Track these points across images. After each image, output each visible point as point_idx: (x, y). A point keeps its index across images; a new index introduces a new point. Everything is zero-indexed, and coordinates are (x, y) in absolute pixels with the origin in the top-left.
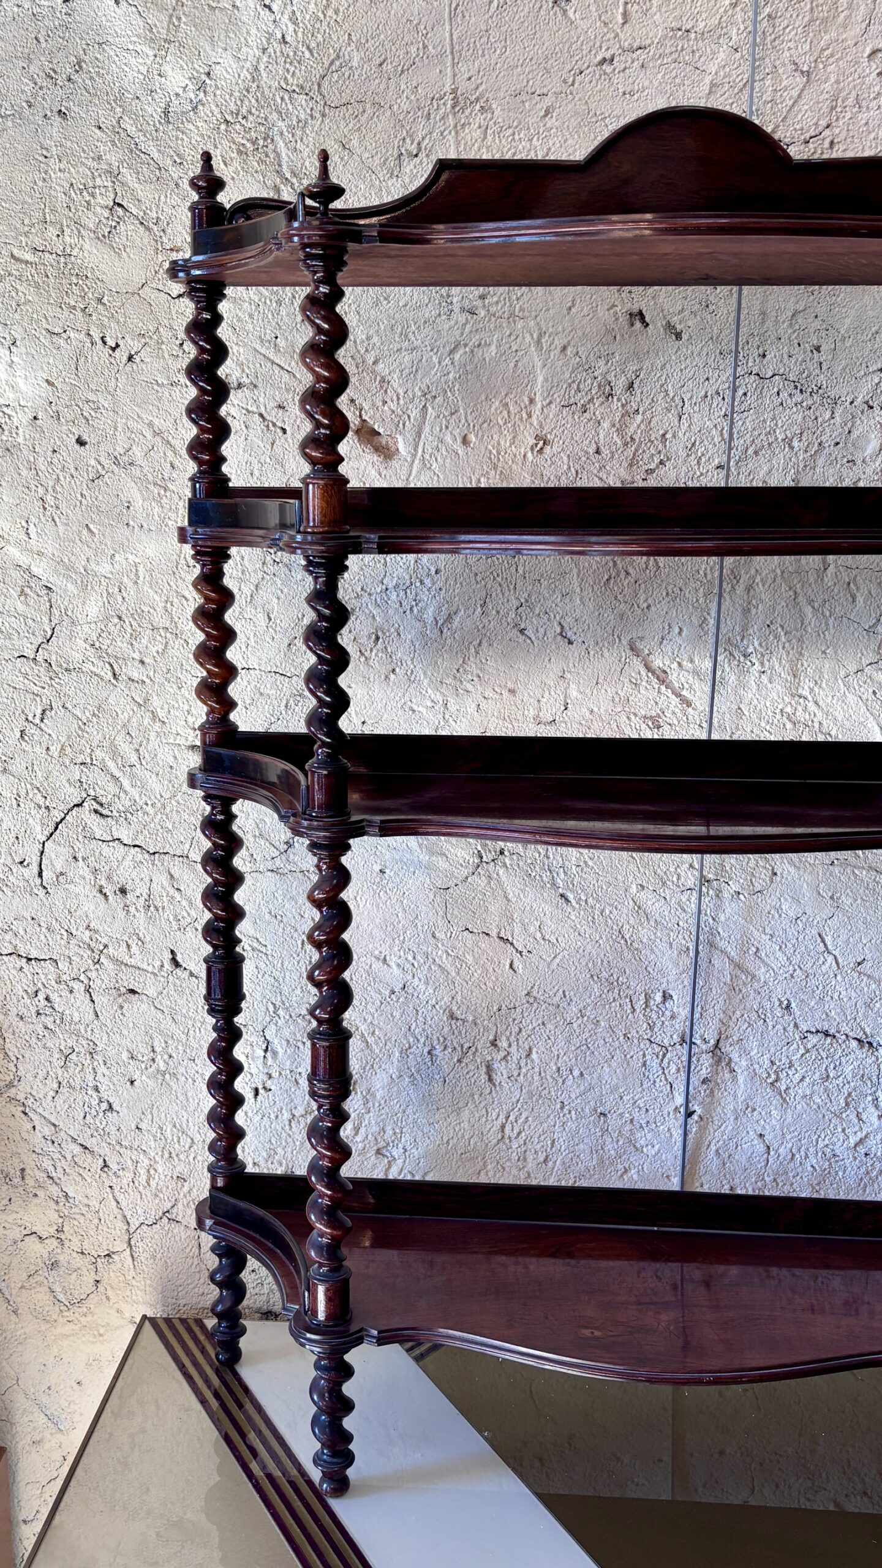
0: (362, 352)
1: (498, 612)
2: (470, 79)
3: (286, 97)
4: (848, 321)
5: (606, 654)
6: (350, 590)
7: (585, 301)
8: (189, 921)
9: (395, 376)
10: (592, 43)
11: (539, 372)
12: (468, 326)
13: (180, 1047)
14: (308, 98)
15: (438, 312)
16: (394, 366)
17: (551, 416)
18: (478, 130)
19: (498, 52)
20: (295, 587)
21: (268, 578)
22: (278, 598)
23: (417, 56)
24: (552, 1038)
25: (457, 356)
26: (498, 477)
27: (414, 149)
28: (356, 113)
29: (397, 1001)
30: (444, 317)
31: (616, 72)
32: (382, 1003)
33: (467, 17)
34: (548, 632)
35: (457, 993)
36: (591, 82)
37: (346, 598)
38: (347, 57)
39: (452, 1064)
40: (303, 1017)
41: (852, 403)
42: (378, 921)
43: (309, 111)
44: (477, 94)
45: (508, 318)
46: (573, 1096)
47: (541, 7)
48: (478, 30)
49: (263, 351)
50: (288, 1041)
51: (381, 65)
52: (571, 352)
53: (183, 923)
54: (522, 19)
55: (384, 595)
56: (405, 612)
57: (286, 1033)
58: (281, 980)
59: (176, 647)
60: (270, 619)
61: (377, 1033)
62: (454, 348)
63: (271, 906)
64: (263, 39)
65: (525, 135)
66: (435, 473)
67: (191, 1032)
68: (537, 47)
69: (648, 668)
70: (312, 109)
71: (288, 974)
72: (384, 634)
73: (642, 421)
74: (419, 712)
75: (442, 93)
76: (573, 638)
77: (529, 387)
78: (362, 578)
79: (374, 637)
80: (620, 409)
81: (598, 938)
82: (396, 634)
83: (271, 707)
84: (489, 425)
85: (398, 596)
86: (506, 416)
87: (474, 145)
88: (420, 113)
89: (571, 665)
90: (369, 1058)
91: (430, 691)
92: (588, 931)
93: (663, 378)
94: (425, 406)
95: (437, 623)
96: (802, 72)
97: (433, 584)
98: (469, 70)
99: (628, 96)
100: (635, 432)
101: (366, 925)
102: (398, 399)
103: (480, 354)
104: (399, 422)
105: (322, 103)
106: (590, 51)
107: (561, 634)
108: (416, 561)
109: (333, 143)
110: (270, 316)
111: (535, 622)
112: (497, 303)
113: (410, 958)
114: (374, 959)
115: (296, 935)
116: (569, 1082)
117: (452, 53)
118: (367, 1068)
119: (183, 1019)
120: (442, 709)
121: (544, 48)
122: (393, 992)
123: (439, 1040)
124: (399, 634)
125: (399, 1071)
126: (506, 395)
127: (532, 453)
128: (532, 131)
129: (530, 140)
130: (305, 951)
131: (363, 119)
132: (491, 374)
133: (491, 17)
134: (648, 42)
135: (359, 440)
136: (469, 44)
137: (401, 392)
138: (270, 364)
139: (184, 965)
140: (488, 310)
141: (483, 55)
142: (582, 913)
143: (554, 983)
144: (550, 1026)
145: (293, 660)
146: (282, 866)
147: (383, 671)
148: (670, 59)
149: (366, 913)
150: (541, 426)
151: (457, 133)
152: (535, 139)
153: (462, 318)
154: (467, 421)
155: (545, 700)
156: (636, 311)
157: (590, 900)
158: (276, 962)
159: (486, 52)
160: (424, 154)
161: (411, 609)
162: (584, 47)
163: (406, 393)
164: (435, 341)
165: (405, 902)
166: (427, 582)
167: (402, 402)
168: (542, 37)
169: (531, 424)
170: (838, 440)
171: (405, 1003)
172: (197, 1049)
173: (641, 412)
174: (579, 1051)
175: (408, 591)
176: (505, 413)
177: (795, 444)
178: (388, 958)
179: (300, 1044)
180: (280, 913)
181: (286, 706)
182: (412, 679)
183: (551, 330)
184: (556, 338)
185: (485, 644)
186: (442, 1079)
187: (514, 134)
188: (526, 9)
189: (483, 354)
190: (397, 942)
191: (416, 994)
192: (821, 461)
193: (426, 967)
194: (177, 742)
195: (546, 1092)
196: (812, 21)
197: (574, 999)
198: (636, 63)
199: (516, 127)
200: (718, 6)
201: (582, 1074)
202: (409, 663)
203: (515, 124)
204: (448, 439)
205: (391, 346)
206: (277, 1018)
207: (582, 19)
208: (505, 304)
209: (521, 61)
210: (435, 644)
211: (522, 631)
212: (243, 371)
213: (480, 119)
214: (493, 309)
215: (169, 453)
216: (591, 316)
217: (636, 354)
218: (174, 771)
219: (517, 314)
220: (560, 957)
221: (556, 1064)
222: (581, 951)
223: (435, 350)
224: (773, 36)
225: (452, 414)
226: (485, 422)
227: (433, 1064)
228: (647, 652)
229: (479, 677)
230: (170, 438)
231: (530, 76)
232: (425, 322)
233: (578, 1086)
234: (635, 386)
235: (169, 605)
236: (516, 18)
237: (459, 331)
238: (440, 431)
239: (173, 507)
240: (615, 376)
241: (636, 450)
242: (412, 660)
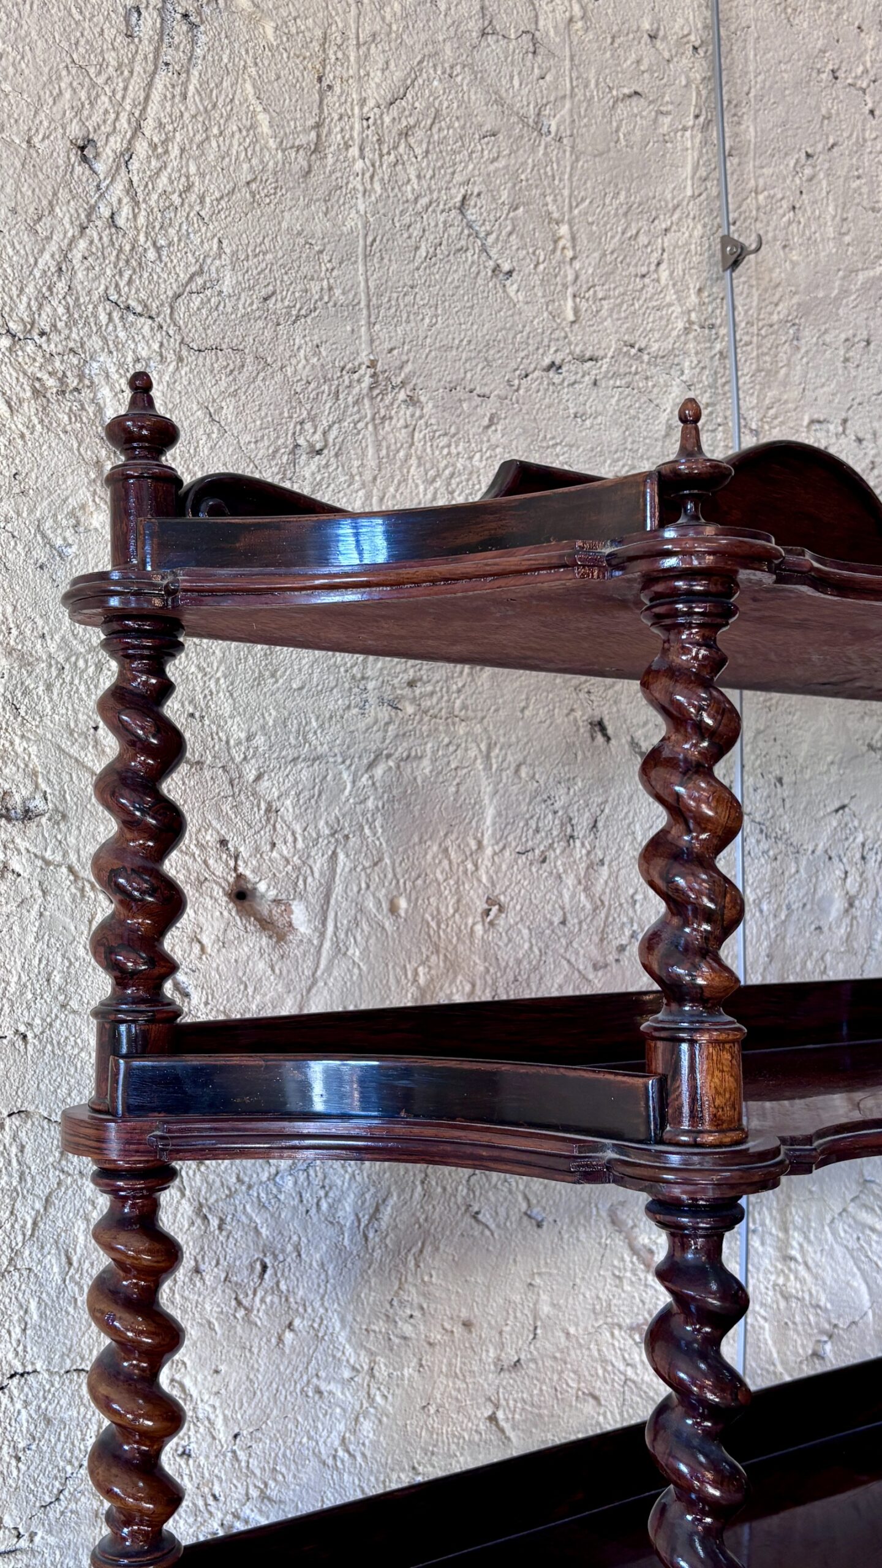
0: (238, 760)
1: (444, 1189)
2: (390, 351)
3: (116, 315)
4: (805, 747)
5: (583, 1236)
6: (218, 1184)
7: (541, 701)
9: (288, 802)
10: (539, 339)
11: (487, 801)
12: (391, 727)
14: (155, 325)
15: (347, 703)
16: (287, 785)
17: (504, 867)
18: (403, 431)
19: (427, 320)
23: (321, 299)
25: (379, 771)
26: (441, 964)
27: (317, 440)
28: (231, 366)
30: (355, 711)
31: (566, 384)
33: (386, 261)
34: (512, 1213)
36: (538, 391)
38: (214, 275)
41: (813, 852)
43: (156, 346)
44: (403, 375)
45: (447, 719)
47: (478, 273)
48: (401, 283)
51: (265, 299)
52: (528, 773)
54: (456, 283)
55: (271, 1185)
56: (307, 1211)
62: (374, 760)
64: (81, 210)
65: (465, 449)
66: (354, 962)
68: (475, 327)
69: (634, 1251)
70: (161, 345)
72: (275, 1257)
73: (609, 877)
74: (330, 1392)
75: (356, 364)
76: (542, 1217)
77: (474, 823)
79: (258, 1267)
80: (585, 858)
82: (294, 1255)
84: (425, 882)
85: (296, 1183)
86: (447, 868)
87: (398, 451)
88: (326, 387)
89: (542, 1263)
91: (349, 1350)
93: (631, 814)
94: (334, 853)
95: (359, 1221)
96: (751, 430)
98: (390, 338)
99: (579, 420)
100: (604, 892)
102: (295, 840)
103: (409, 770)
104: (297, 877)
105: (178, 337)
106: (538, 349)
107: (526, 1213)
109: (195, 407)
110: (82, 688)
111: (493, 1199)
112: (432, 693)
117: (368, 306)
121: (485, 331)
124: (299, 1255)
126: (446, 835)
127: (483, 925)
128: (473, 445)
129: (471, 458)
131: (243, 378)
132: (425, 803)
133: (418, 269)
134: (601, 353)
135: (238, 912)
136: (389, 301)
137: (298, 829)
140: (419, 705)
141: (408, 322)
147: (276, 1330)
148: (623, 382)
150: (493, 885)
151: (375, 427)
152: (478, 455)
153: (385, 713)
154: (395, 875)
155: (507, 1329)
156: (597, 719)
159: (412, 317)
160: (332, 453)
161: (318, 1203)
162: (531, 341)
163: (305, 829)
164: (348, 748)
167: (300, 845)
168: (480, 315)
169: (479, 881)
170: (805, 900)
173: (606, 863)
175: (311, 1172)
176: (446, 863)
177: (765, 907)
182: (321, 1333)
183: (502, 740)
184: (509, 752)
185: (429, 1249)
187: (449, 446)
188: (461, 272)
189: (412, 772)
192: (791, 929)
196: (759, 370)
198: (587, 378)
199: (454, 435)
200: (670, 326)
202: (317, 1304)
203: (453, 430)
204: (370, 904)
205: (284, 753)
207: (527, 303)
208: (442, 697)
209: (457, 342)
210: (358, 1263)
211: (475, 1216)
212: (37, 787)
213: (406, 412)
214: (426, 703)
216: (548, 722)
217: (600, 780)
219: (456, 713)
223: (348, 762)
224: (724, 380)
225: (376, 864)
226: (419, 876)
228: (630, 1223)
229: (422, 1308)
231: (468, 365)
232: (331, 717)
234: (600, 824)
236: (449, 280)
237: (380, 734)
238: (359, 892)
240: (578, 810)
241: (607, 918)
242: (322, 1299)
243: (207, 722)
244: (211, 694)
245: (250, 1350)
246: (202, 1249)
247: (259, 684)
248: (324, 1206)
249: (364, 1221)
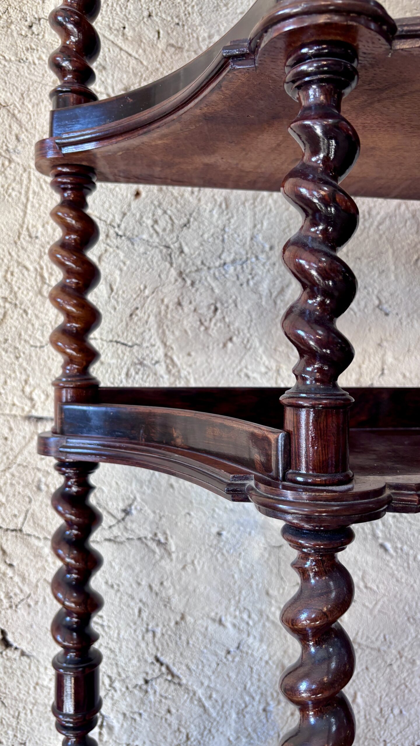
5: (416, 325)
6: (191, 263)
8: (22, 597)
13: (10, 732)
20: (138, 259)
21: (111, 250)
22: (121, 270)
24: (375, 681)
29: (233, 661)
32: (218, 665)
34: (368, 305)
35: (288, 647)
37: (188, 271)
39: (285, 718)
40: (140, 688)
42: (214, 583)
46: (394, 734)
49: (112, 37)
50: (124, 715)
53: (16, 600)
55: (222, 269)
56: (241, 285)
57: (123, 706)
58: (117, 650)
59: (16, 316)
60: (112, 290)
61: (214, 696)
63: (107, 576)
67: (22, 715)
71: (124, 644)
74: (254, 378)
76: (389, 310)
78: (202, 252)
79: (213, 308)
81: (412, 582)
82: (233, 305)
83: (112, 376)
85: (235, 269)
89: (388, 334)
90: (207, 723)
91: (264, 358)
92: (405, 576)
95: (271, 294)
97: (268, 258)
101: (202, 588)
107: (378, 306)
108: (252, 239)
110: (118, 9)
113: (245, 616)
114: (210, 622)
115: (132, 604)
116: (391, 721)
118: (206, 733)
119: (14, 702)
120: (275, 375)
122: (229, 652)
123: (272, 695)
124: (236, 306)
125: (237, 732)
130: (142, 620)
138: (118, 49)
139: (15, 645)
142: (399, 560)
143: (376, 628)
144: (373, 670)
145: (135, 330)
146: (120, 534)
147: (222, 340)
149: (203, 576)
155: (365, 366)
157: (405, 547)
158: (112, 633)
161: (248, 282)
165: (241, 562)
166: (262, 257)
171: (241, 663)
172: (28, 732)
174: (398, 691)
175: (245, 266)
178: (223, 619)
179: (137, 717)
180: (117, 582)
181: (127, 374)
182: (248, 346)
186: (276, 735)
190: (233, 602)
191: (250, 652)
193: (261, 624)
194: (14, 412)
195: (371, 733)
197: (393, 641)
201: (401, 712)
202: (246, 331)
206: (113, 691)
210: (270, 315)
215: (15, 127)
218: (9, 442)
220: (380, 603)
221: (379, 706)
222: (398, 596)
227: (267, 721)
230: (16, 112)
233: (399, 724)
235: (9, 276)
239: (18, 178)
242: (249, 329)
243: (186, 27)
244: (189, 14)
245: (208, 347)
246: (182, 294)
247: (217, 10)
248: (251, 283)
249: (274, 295)
